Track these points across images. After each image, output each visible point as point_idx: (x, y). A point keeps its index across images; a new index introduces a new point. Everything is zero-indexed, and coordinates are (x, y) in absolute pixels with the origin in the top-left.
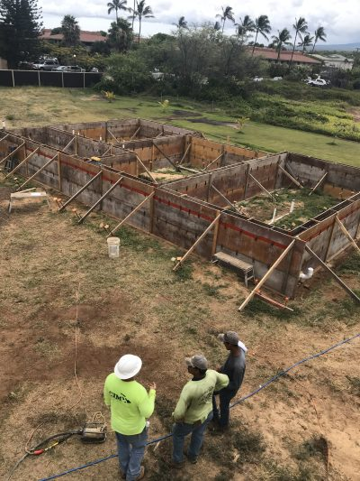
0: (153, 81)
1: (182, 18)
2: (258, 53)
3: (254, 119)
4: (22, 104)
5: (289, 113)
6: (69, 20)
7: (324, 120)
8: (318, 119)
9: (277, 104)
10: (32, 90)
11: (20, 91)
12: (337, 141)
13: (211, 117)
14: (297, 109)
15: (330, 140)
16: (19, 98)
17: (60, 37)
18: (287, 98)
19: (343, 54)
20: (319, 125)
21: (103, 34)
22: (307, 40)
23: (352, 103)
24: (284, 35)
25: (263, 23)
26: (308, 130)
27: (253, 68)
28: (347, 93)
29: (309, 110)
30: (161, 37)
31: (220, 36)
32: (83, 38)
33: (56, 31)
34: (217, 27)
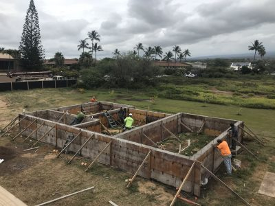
0: (105, 81)
1: (117, 50)
2: (157, 64)
3: (160, 96)
4: (33, 98)
5: (178, 92)
6: (58, 55)
7: (197, 94)
8: (194, 94)
9: (171, 88)
10: (38, 90)
11: (32, 91)
12: (206, 105)
13: (137, 97)
14: (182, 90)
15: (202, 104)
16: (31, 96)
17: (54, 63)
18: (176, 84)
19: (200, 61)
20: (195, 97)
21: (77, 60)
22: (181, 56)
23: (210, 85)
24: (170, 55)
25: (158, 50)
26: (189, 100)
27: (156, 72)
28: (206, 80)
29: (188, 90)
30: (107, 59)
31: (138, 57)
32: (66, 63)
33: (51, 60)
34: (135, 53)
